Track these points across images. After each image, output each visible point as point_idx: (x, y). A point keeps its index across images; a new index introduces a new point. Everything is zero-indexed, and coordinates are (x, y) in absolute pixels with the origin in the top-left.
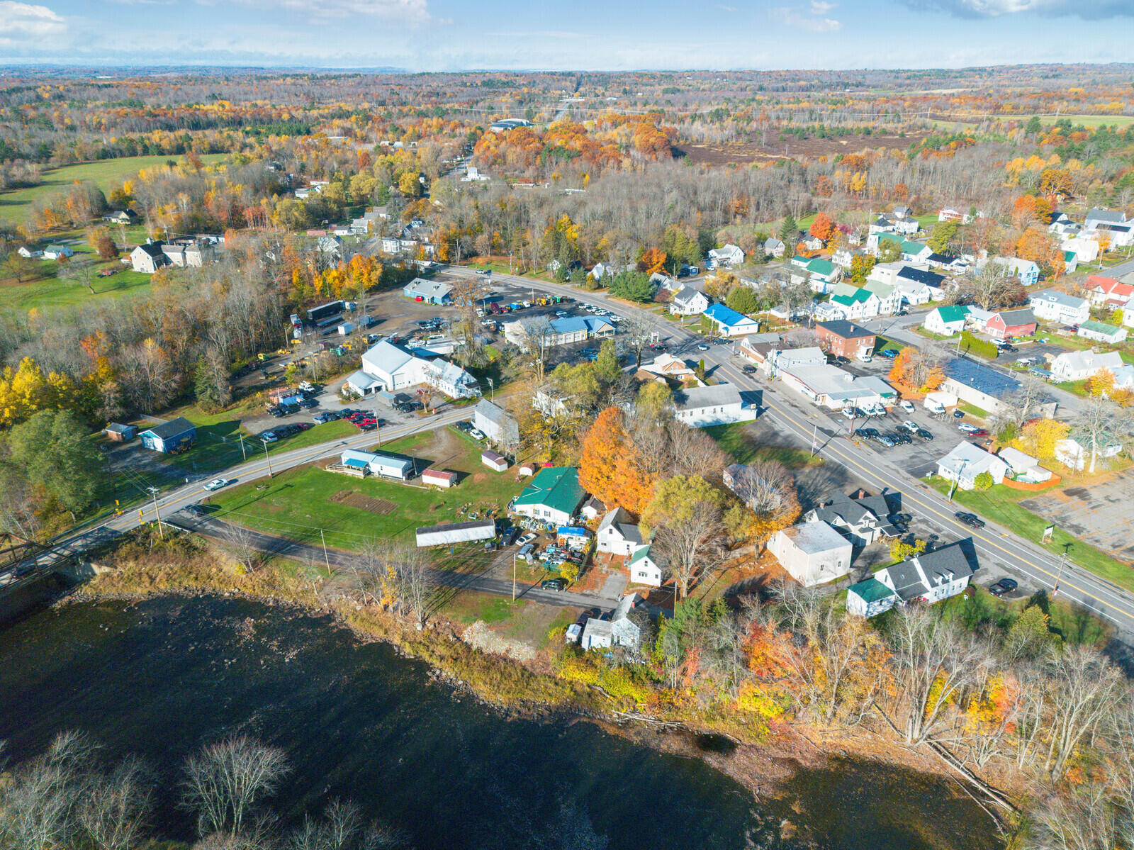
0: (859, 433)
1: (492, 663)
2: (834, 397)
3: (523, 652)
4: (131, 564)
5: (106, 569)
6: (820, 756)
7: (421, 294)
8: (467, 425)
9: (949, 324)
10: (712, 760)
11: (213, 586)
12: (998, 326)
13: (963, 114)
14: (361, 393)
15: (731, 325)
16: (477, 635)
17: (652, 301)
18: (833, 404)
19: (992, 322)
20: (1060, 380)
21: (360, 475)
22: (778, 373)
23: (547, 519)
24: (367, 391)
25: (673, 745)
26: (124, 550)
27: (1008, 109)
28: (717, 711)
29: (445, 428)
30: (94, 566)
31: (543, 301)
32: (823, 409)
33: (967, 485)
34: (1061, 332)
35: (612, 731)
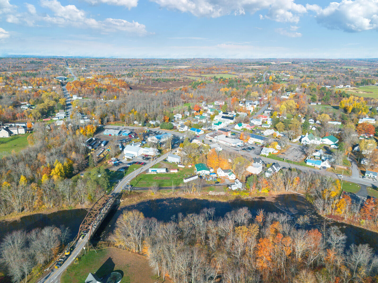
0: (243, 149)
1: (218, 196)
2: (234, 143)
3: (222, 193)
4: (127, 199)
5: (123, 200)
6: (277, 196)
7: (111, 133)
8: (165, 160)
9: (240, 127)
10: (263, 200)
11: (149, 199)
12: (249, 127)
13: (193, 74)
14: (131, 158)
15: (199, 132)
16: (211, 193)
17: (173, 129)
18: (234, 145)
19: (247, 126)
20: (266, 135)
21: (156, 173)
22: (218, 141)
23: (205, 173)
24: (132, 157)
25: (257, 200)
26: (123, 196)
27: (203, 73)
28: (259, 194)
29: (161, 161)
30: (120, 200)
31: (146, 132)
32: (232, 146)
33: (267, 155)
34: (259, 127)
35: (246, 200)
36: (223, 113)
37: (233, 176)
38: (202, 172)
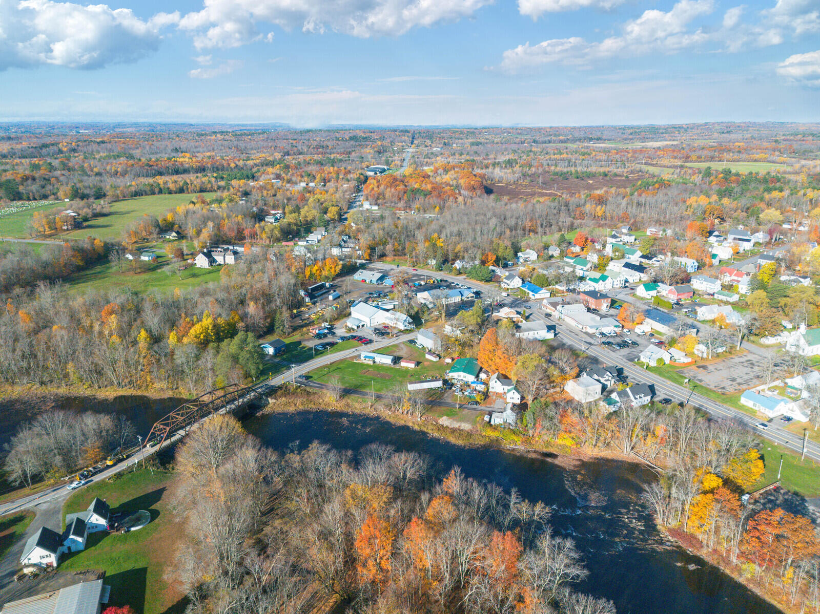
0: (604, 343)
1: (453, 431)
2: (591, 327)
3: (466, 426)
4: (284, 399)
5: (274, 401)
6: (591, 458)
7: (364, 278)
8: (412, 342)
9: (649, 292)
10: (549, 460)
11: (322, 407)
12: (674, 293)
13: (665, 162)
14: (355, 328)
15: (536, 293)
16: (444, 421)
17: (491, 281)
18: (591, 331)
19: (670, 291)
20: (702, 319)
21: (371, 363)
22: (562, 316)
23: (464, 379)
24: (358, 327)
25: (534, 456)
26: (279, 393)
27: (694, 158)
28: (548, 444)
29: (403, 343)
30: (269, 399)
31: (432, 282)
32: (586, 333)
33: (653, 364)
34: (706, 296)
35: (507, 452)
36: (643, 257)
37: (513, 396)
38: (459, 376)
